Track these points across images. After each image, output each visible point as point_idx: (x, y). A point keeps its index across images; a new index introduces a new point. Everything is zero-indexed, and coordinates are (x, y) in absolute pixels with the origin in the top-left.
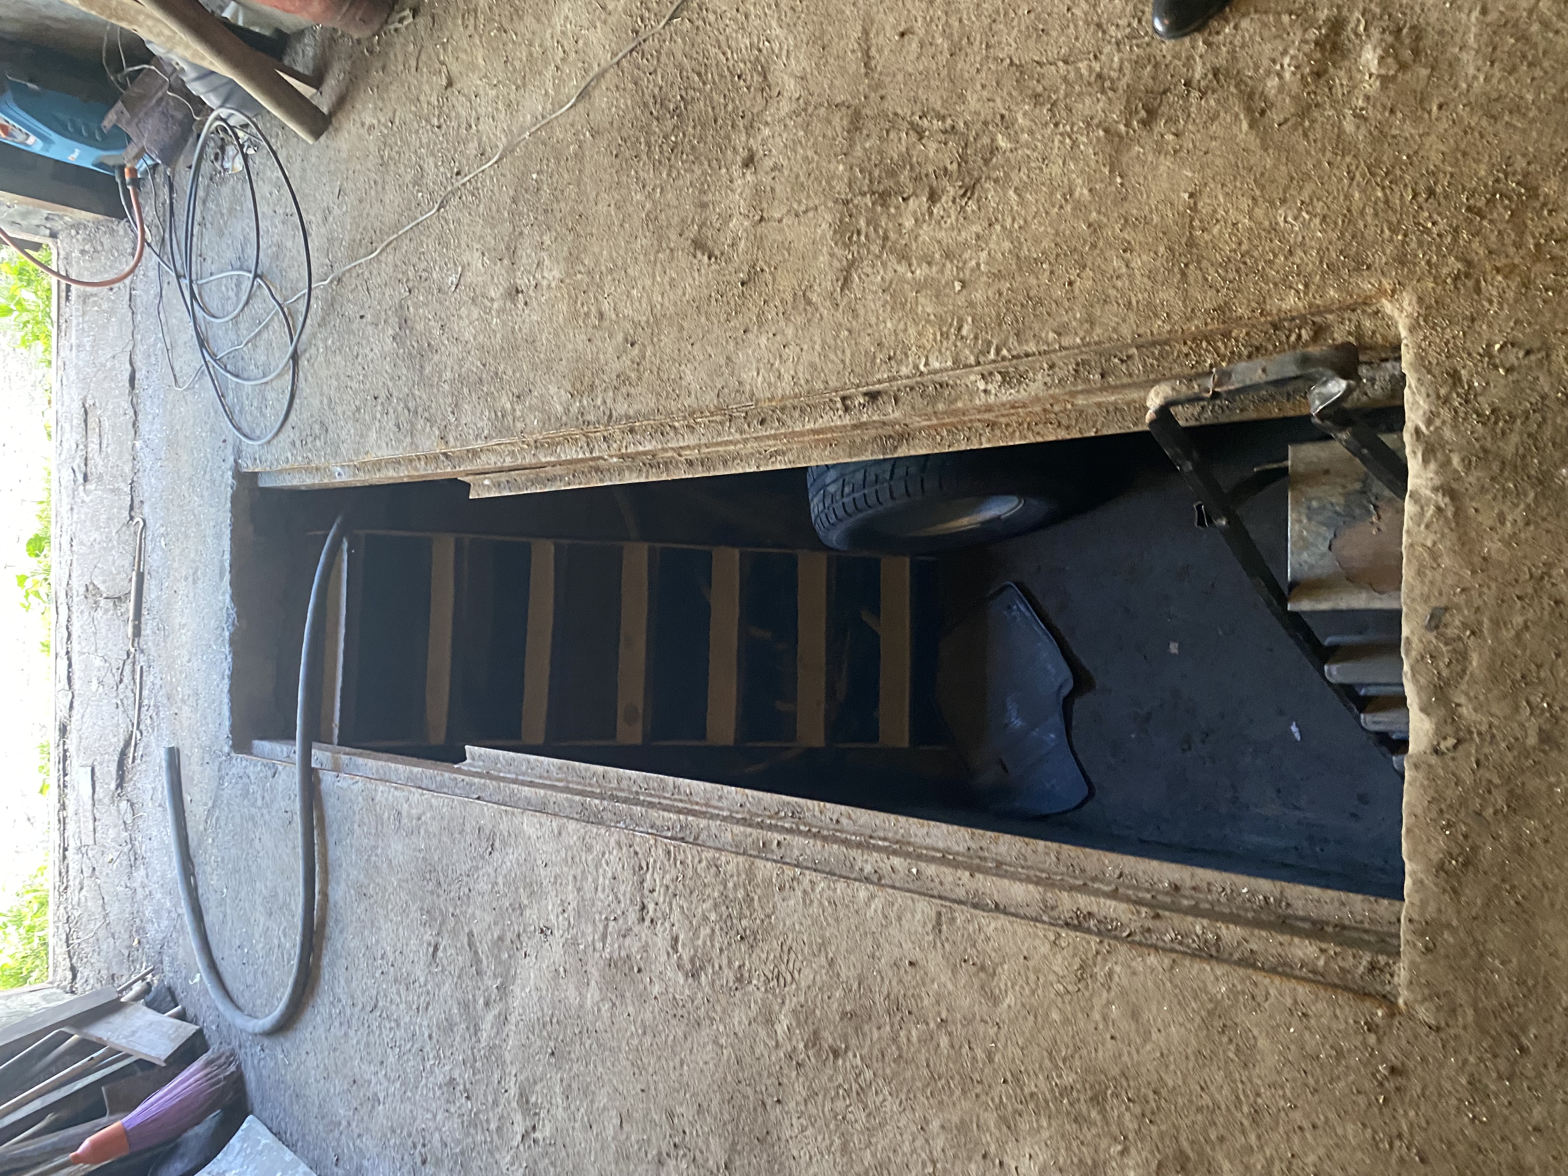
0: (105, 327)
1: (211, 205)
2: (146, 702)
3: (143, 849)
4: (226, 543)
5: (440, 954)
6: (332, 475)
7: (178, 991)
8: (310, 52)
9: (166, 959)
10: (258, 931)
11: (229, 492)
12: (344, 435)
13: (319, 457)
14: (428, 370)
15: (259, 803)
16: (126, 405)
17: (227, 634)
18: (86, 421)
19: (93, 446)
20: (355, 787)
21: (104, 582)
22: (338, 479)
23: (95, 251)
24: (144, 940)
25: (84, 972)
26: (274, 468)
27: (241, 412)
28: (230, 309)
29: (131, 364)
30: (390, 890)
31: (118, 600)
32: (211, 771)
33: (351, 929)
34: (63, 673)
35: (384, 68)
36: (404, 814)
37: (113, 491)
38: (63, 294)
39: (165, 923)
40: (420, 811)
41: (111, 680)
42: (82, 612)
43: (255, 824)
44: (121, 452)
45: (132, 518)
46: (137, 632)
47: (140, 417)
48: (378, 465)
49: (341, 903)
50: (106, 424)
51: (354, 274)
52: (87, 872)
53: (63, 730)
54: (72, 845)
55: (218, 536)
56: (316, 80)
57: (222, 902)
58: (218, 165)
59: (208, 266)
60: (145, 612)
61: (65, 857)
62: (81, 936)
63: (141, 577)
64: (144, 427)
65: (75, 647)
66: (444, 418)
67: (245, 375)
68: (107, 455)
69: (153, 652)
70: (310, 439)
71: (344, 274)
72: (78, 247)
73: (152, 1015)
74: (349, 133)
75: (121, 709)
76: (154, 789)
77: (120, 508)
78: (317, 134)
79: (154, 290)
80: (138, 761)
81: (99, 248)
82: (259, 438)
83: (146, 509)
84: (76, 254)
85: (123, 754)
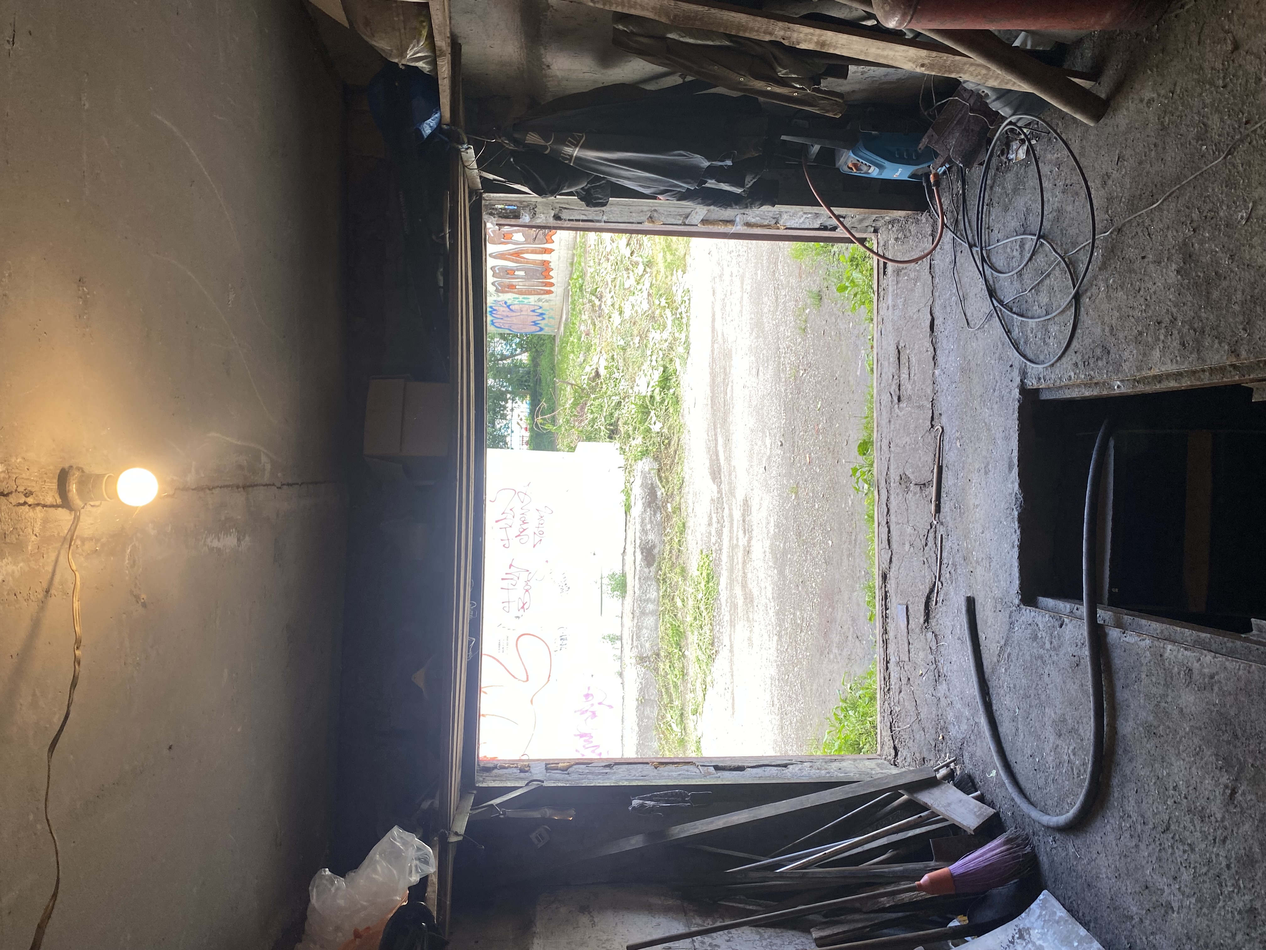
0: (912, 290)
1: (998, 189)
2: (945, 561)
3: (944, 670)
4: (1014, 444)
5: (1238, 797)
6: (1111, 388)
7: (977, 780)
8: (1088, 54)
9: (966, 755)
10: (1048, 748)
11: (1017, 405)
12: (1126, 355)
13: (1101, 374)
14: (1215, 295)
15: (1048, 646)
16: (928, 345)
17: (1016, 513)
18: (899, 358)
19: (904, 376)
20: (1142, 644)
21: (913, 473)
22: (1117, 391)
23: (905, 237)
24: (947, 737)
25: (903, 752)
26: (1057, 384)
27: (1025, 343)
28: (1015, 264)
29: (931, 314)
30: (1181, 733)
31: (923, 486)
32: (1003, 617)
33: (1140, 761)
34: (885, 537)
35: (1163, 50)
36: (1195, 672)
37: (919, 407)
38: (881, 271)
39: (964, 727)
40: (1214, 670)
41: (919, 544)
42: (898, 494)
43: (1044, 663)
44: (924, 379)
45: (932, 426)
46: (938, 509)
47: (938, 352)
48: (1159, 378)
49: (1129, 737)
50: (913, 360)
51: (1135, 224)
52: (904, 681)
53: (885, 577)
54: (893, 660)
55: (1007, 439)
56: (1094, 74)
57: (1014, 719)
58: (1003, 158)
59: (995, 235)
60: (943, 495)
61: (887, 668)
62: (902, 726)
63: (940, 469)
64: (941, 359)
65: (893, 518)
66: (1234, 334)
67: (1030, 314)
68: (914, 381)
69: (950, 525)
70: (1092, 361)
71: (1124, 225)
72: (892, 236)
73: (960, 794)
74: (1127, 109)
75: (926, 565)
76: (953, 626)
77: (924, 419)
78: (1097, 117)
79: (949, 258)
80: (939, 604)
81: (908, 234)
82: (1043, 362)
83: (944, 419)
84: (892, 241)
85: (928, 598)
